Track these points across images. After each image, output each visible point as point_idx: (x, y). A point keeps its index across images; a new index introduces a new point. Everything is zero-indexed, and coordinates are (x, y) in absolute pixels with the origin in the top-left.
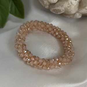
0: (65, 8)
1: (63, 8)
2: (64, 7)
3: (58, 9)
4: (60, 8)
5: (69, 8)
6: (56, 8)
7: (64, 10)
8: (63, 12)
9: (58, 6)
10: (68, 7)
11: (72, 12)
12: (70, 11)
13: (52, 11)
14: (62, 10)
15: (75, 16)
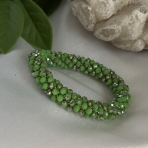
0: (122, 27)
1: (120, 28)
2: (123, 24)
3: (111, 28)
4: (114, 27)
5: (129, 28)
6: (108, 27)
7: (121, 31)
8: (118, 35)
9: (111, 24)
10: (130, 24)
11: (133, 35)
12: (130, 33)
13: (100, 33)
14: (117, 31)
15: (135, 44)
